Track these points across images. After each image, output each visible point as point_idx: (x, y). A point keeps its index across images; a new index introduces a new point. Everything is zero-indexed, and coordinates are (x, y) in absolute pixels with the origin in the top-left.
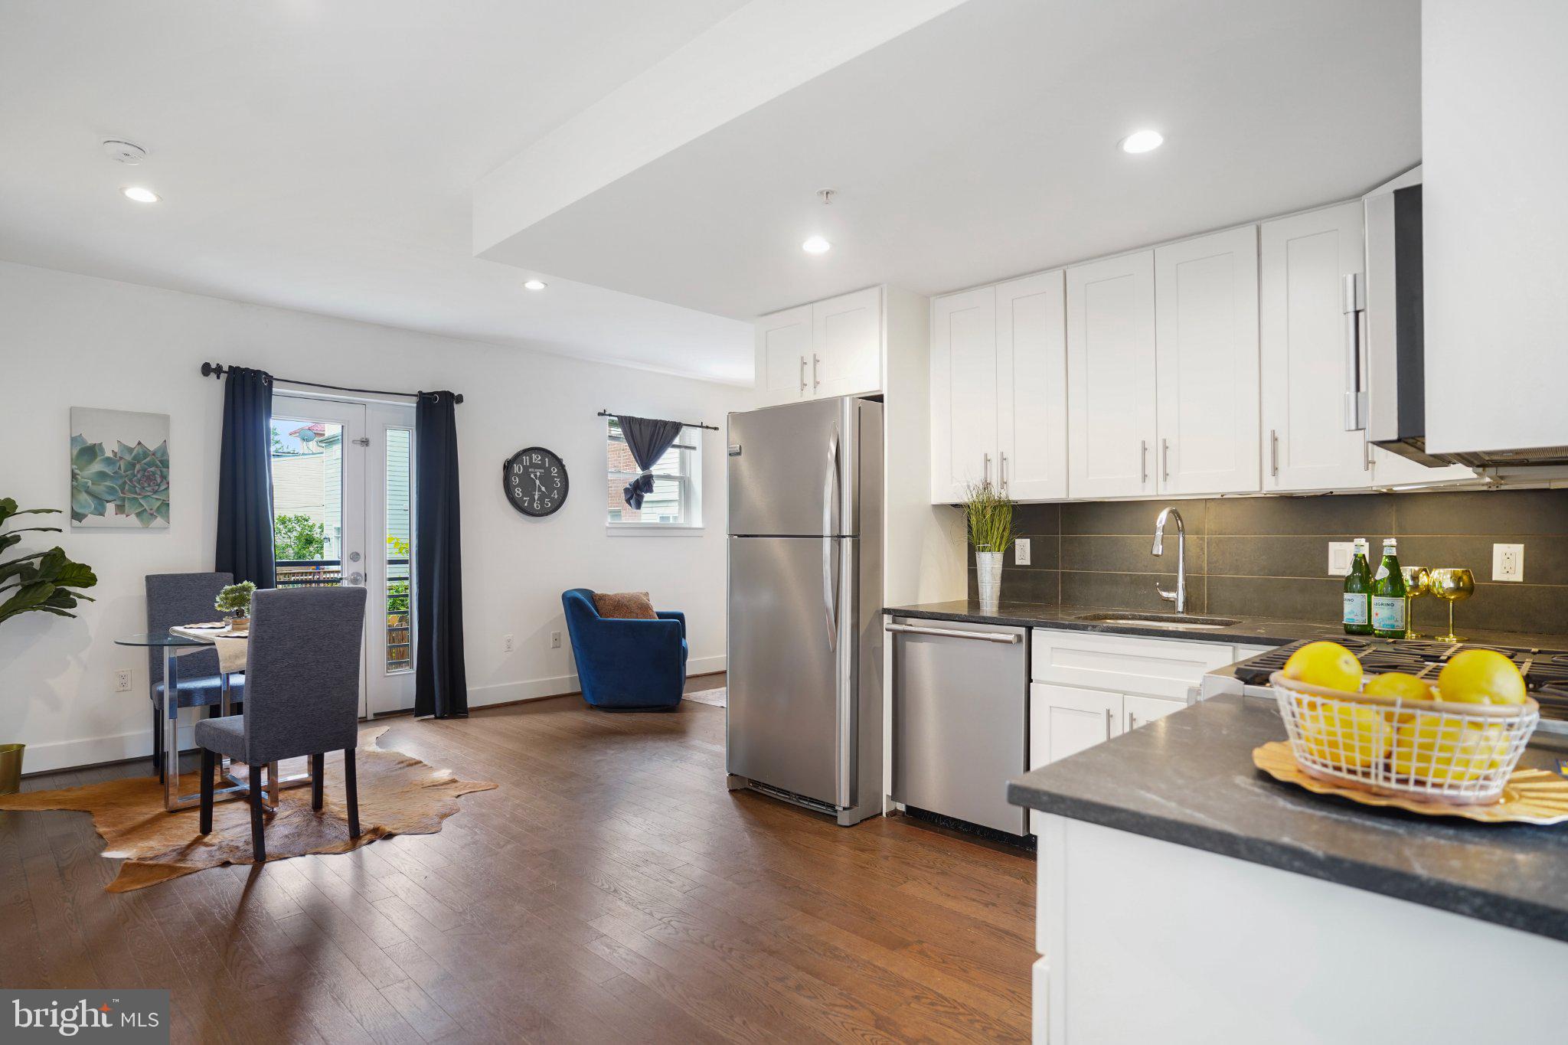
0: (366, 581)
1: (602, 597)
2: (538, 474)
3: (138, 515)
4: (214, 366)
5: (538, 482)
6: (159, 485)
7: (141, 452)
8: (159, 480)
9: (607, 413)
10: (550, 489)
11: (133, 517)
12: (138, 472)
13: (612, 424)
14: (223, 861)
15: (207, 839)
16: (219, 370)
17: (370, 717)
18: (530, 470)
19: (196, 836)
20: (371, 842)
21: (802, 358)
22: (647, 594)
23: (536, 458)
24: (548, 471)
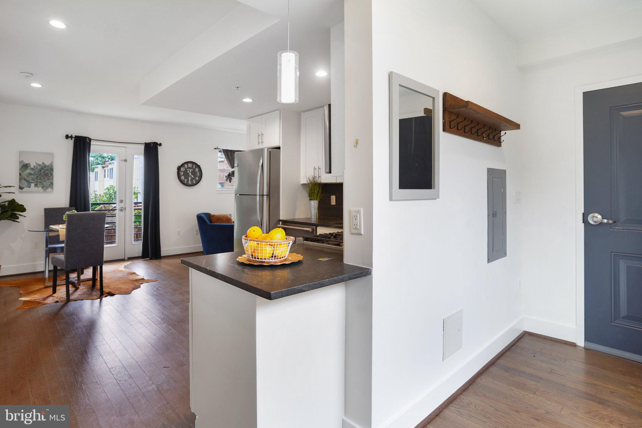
0: (125, 210)
1: (213, 216)
2: (191, 171)
3: (42, 187)
4: (70, 135)
5: (190, 174)
6: (50, 177)
7: (43, 166)
8: (50, 175)
9: (218, 148)
10: (195, 176)
11: (40, 188)
12: (42, 172)
13: (220, 151)
14: (56, 301)
15: (54, 295)
16: (71, 137)
17: (126, 258)
18: (187, 169)
19: (51, 294)
20: (106, 296)
21: (258, 134)
22: (231, 215)
23: (190, 165)
24: (194, 170)
